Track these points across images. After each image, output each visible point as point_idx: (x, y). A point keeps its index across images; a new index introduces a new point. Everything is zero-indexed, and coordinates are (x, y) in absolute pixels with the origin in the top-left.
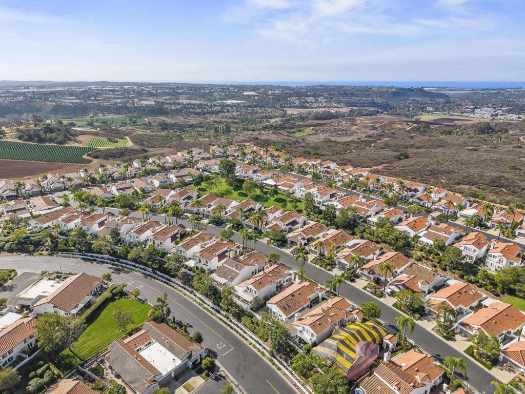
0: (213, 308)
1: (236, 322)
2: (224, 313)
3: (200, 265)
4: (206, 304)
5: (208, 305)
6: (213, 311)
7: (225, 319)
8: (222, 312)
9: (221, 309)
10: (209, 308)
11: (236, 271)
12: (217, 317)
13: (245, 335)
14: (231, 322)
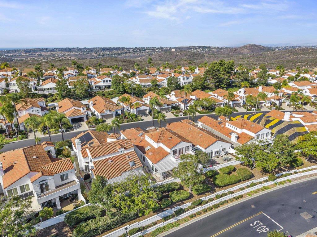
0: (166, 218)
1: (213, 196)
2: (189, 204)
3: (54, 195)
4: (149, 226)
5: (155, 224)
6: (172, 221)
7: (199, 209)
8: (183, 207)
9: (179, 205)
10: (161, 225)
11: (126, 152)
12: (186, 220)
13: (236, 194)
14: (207, 202)
